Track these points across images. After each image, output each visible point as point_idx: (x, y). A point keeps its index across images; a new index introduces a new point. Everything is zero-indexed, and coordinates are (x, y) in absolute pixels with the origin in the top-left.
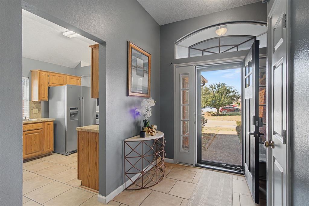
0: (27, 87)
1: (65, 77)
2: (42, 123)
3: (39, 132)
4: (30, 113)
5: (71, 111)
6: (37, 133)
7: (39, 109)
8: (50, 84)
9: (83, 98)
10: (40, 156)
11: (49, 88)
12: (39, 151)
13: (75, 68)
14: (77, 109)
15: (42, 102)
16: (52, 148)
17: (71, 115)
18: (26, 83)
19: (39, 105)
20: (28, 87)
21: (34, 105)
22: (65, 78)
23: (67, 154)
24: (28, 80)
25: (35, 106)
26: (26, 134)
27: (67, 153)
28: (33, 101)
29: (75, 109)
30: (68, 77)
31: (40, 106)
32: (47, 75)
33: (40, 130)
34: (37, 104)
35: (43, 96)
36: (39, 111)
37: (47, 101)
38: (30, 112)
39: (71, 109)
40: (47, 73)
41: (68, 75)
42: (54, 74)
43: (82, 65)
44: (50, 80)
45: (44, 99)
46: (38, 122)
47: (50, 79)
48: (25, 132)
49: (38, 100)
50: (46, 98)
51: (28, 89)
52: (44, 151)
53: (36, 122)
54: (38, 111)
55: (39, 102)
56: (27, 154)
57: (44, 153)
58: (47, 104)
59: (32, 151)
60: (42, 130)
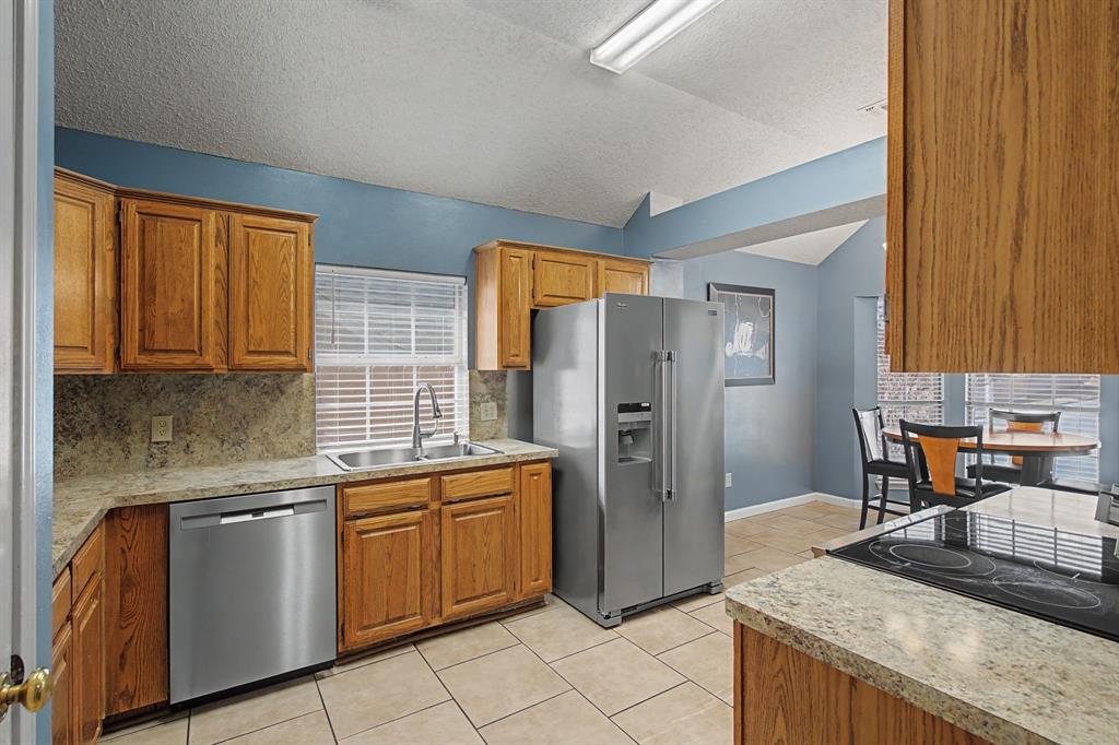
0: (461, 313)
1: (590, 262)
2: (511, 469)
3: (499, 508)
4: (470, 417)
5: (624, 417)
6: (493, 510)
7: (500, 402)
8: (539, 298)
9: (669, 354)
10: (503, 610)
11: (534, 313)
12: (499, 591)
13: (624, 228)
14: (648, 409)
15: (511, 373)
16: (545, 580)
17: (621, 434)
18: (460, 300)
19: (500, 385)
20: (465, 314)
21: (483, 388)
22: (590, 269)
23: (608, 623)
24: (466, 287)
25: (485, 392)
26: (454, 516)
27: (607, 617)
28: (480, 372)
29: (637, 408)
30: (602, 263)
31: (503, 390)
32: (525, 260)
33: (503, 498)
34: (493, 383)
35: (513, 352)
36: (501, 408)
37: (528, 368)
38: (471, 414)
39: (623, 408)
40: (525, 252)
41: (604, 257)
42: (551, 256)
43: (656, 209)
44: (538, 282)
45: (518, 360)
46: (498, 462)
47: (538, 278)
48: (453, 507)
49: (496, 369)
50: (524, 359)
51: (465, 322)
52: (518, 588)
53: (490, 462)
54: (496, 412)
55: (500, 376)
56: (458, 602)
57: (518, 598)
58: (526, 380)
59: (474, 590)
60: (509, 497)
